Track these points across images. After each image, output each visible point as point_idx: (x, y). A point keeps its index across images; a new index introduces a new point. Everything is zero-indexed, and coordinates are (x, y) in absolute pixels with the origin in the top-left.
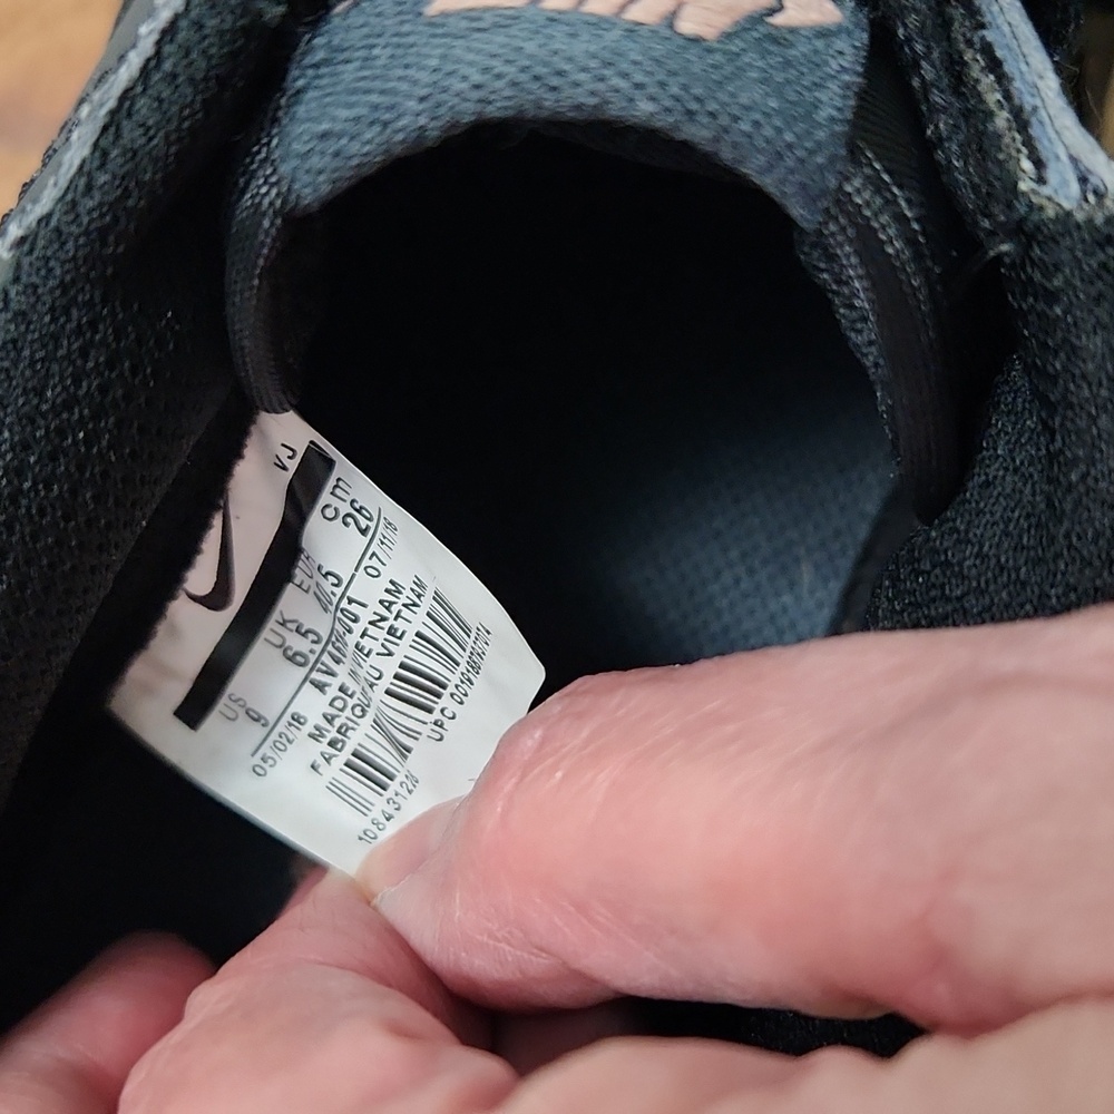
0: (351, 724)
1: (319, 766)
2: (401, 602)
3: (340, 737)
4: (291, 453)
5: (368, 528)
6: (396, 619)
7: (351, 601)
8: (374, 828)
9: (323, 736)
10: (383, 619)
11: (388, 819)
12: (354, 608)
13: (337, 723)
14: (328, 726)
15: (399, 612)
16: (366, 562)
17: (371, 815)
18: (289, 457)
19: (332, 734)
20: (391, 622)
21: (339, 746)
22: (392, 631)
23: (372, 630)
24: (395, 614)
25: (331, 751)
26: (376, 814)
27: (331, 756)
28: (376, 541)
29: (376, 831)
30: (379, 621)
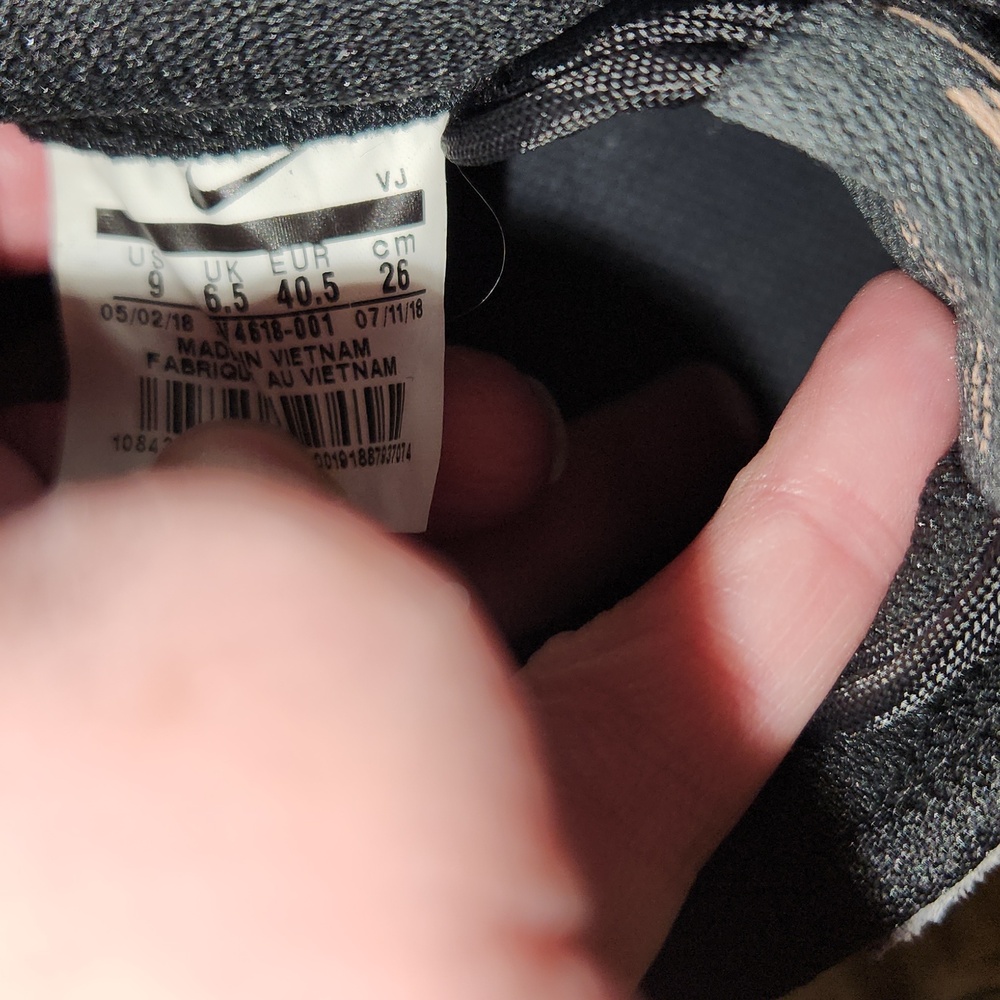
0: (212, 369)
1: (156, 361)
2: (355, 360)
3: (195, 366)
4: (401, 181)
5: (393, 289)
6: (339, 366)
7: (326, 318)
8: (135, 442)
9: (187, 350)
10: (331, 356)
11: (151, 449)
12: (323, 325)
13: (206, 358)
14: (198, 353)
15: (346, 365)
16: (364, 308)
17: (145, 432)
18: (397, 183)
19: (194, 359)
20: (334, 364)
21: (187, 369)
22: (327, 370)
23: (316, 353)
24: (341, 362)
25: (179, 365)
26: (150, 435)
27: (174, 367)
28: (388, 304)
29: (135, 444)
30: (327, 352)
